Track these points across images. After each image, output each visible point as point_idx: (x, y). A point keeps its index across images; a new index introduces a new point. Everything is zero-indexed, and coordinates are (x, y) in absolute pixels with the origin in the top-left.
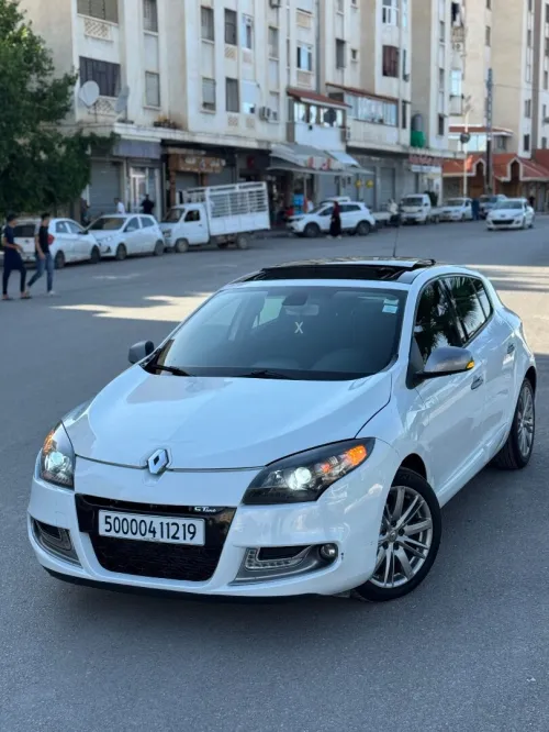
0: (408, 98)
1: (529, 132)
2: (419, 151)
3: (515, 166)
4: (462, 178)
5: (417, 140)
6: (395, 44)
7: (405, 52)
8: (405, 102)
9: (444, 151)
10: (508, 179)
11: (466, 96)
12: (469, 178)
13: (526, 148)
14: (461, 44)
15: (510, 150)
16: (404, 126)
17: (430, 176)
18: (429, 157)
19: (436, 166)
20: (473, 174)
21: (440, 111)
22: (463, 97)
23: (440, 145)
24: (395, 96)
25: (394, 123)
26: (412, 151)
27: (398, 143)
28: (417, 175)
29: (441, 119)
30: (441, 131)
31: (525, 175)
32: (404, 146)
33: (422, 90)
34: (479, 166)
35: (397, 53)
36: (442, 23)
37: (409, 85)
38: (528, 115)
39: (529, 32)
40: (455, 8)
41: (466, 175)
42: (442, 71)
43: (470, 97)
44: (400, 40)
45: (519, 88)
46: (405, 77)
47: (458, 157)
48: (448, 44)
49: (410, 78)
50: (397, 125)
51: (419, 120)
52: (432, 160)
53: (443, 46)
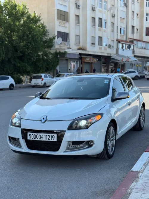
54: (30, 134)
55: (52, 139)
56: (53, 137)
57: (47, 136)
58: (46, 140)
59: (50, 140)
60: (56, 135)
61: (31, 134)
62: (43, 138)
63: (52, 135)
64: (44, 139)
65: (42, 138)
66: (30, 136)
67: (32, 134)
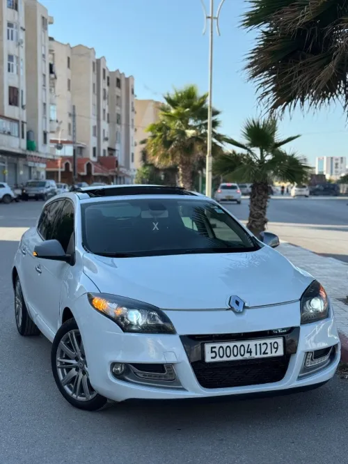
0: (25, 120)
1: (96, 145)
2: (33, 153)
3: (89, 166)
4: (57, 172)
5: (31, 146)
6: (16, 86)
7: (22, 91)
8: (23, 122)
9: (46, 154)
10: (85, 173)
11: (59, 121)
12: (62, 172)
13: (94, 155)
14: (53, 89)
15: (85, 156)
16: (23, 137)
17: (38, 170)
18: (39, 157)
19: (43, 163)
20: (64, 170)
21: (44, 129)
22: (57, 121)
23: (45, 150)
24: (17, 118)
25: (17, 135)
26: (28, 153)
27: (20, 147)
28: (30, 168)
29: (45, 134)
30: (45, 142)
31: (95, 172)
32: (23, 150)
33: (33, 115)
34: (67, 165)
35: (18, 92)
36: (44, 75)
37: (25, 111)
38: (94, 135)
39: (94, 84)
40: (51, 66)
41: (60, 170)
42: (45, 104)
43: (61, 122)
44: (19, 83)
45: (89, 118)
46: (23, 107)
47: (56, 158)
48: (48, 87)
49: (25, 107)
50: (19, 136)
51: (31, 134)
52: (41, 160)
53: (45, 90)
54: (212, 348)
55: (274, 350)
56: (276, 346)
57: (260, 345)
58: (259, 356)
59: (269, 355)
60: (280, 341)
61: (215, 347)
62: (251, 352)
63: (272, 341)
64: (254, 355)
65: (248, 352)
66: (212, 352)
67: (218, 345)
